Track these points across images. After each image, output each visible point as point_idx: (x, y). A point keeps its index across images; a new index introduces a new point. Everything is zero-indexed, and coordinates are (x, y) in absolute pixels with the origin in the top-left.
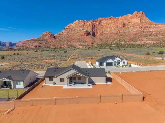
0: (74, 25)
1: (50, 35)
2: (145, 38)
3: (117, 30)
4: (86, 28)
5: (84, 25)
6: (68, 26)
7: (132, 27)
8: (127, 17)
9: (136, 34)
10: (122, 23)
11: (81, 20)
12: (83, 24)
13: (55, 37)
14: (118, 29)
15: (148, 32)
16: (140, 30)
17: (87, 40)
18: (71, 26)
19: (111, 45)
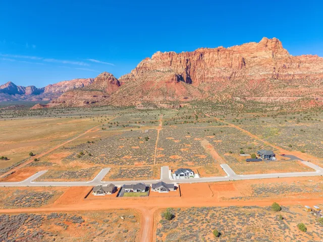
0: (154, 61)
1: (110, 81)
2: (276, 92)
3: (231, 73)
4: (175, 67)
5: (171, 62)
6: (142, 62)
7: (257, 67)
8: (248, 48)
9: (264, 80)
10: (240, 60)
11: (165, 52)
12: (169, 59)
13: (119, 84)
14: (232, 69)
15: (286, 76)
16: (272, 73)
17: (177, 92)
18: (147, 63)
19: (217, 103)
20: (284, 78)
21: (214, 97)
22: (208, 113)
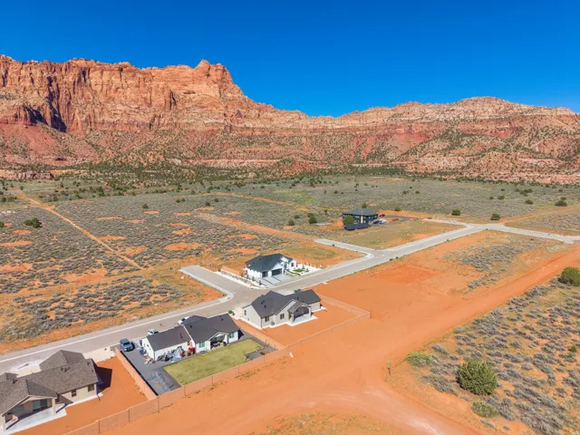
2: (240, 151)
3: (151, 116)
4: (17, 91)
7: (198, 110)
8: (178, 74)
10: (167, 93)
14: (152, 109)
15: (242, 129)
17: (33, 145)
19: (141, 168)
20: (240, 132)
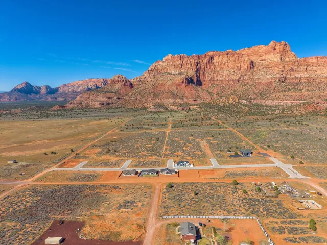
0: (165, 64)
1: (123, 83)
2: (281, 95)
3: (240, 75)
4: (185, 70)
5: (182, 65)
6: (154, 65)
7: (265, 71)
8: (257, 51)
9: (271, 83)
10: (249, 63)
11: (176, 55)
12: (180, 62)
13: (131, 85)
14: (240, 72)
15: (293, 78)
16: (278, 75)
17: (186, 94)
18: (159, 66)
19: (224, 106)
20: (291, 81)
21: (221, 100)
22: (213, 115)
